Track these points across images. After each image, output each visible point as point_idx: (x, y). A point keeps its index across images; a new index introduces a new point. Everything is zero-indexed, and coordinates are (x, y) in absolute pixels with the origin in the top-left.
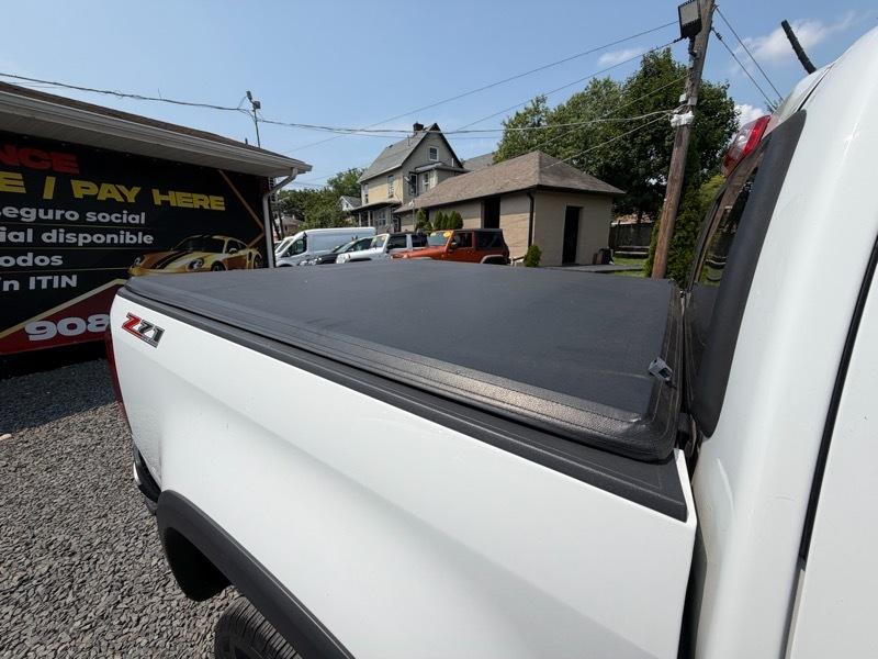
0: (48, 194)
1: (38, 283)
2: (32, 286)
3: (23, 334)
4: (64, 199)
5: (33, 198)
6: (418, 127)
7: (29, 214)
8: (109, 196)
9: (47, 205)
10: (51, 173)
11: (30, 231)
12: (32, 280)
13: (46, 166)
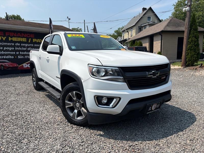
0: (29, 42)
1: (26, 57)
2: (25, 58)
3: (23, 66)
4: (32, 42)
5: (27, 42)
6: (144, 9)
7: (26, 45)
8: (39, 41)
9: (29, 43)
10: (30, 38)
11: (26, 48)
12: (25, 56)
13: (29, 37)
